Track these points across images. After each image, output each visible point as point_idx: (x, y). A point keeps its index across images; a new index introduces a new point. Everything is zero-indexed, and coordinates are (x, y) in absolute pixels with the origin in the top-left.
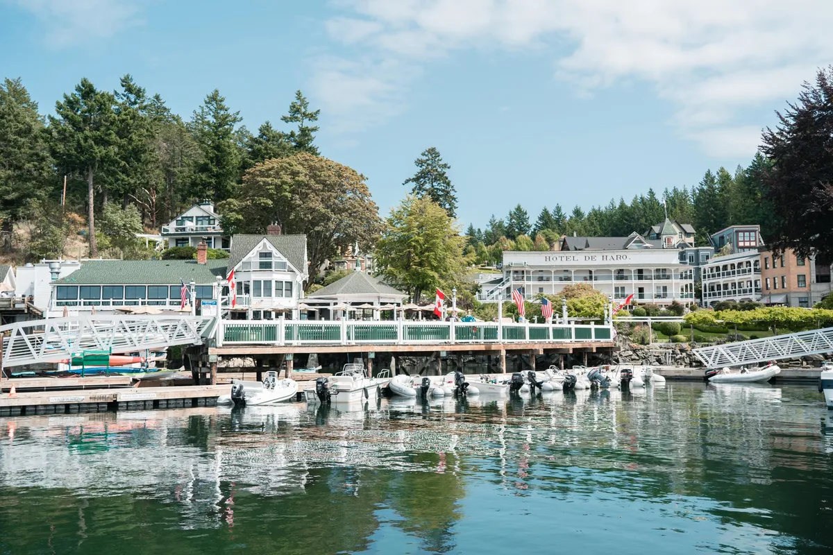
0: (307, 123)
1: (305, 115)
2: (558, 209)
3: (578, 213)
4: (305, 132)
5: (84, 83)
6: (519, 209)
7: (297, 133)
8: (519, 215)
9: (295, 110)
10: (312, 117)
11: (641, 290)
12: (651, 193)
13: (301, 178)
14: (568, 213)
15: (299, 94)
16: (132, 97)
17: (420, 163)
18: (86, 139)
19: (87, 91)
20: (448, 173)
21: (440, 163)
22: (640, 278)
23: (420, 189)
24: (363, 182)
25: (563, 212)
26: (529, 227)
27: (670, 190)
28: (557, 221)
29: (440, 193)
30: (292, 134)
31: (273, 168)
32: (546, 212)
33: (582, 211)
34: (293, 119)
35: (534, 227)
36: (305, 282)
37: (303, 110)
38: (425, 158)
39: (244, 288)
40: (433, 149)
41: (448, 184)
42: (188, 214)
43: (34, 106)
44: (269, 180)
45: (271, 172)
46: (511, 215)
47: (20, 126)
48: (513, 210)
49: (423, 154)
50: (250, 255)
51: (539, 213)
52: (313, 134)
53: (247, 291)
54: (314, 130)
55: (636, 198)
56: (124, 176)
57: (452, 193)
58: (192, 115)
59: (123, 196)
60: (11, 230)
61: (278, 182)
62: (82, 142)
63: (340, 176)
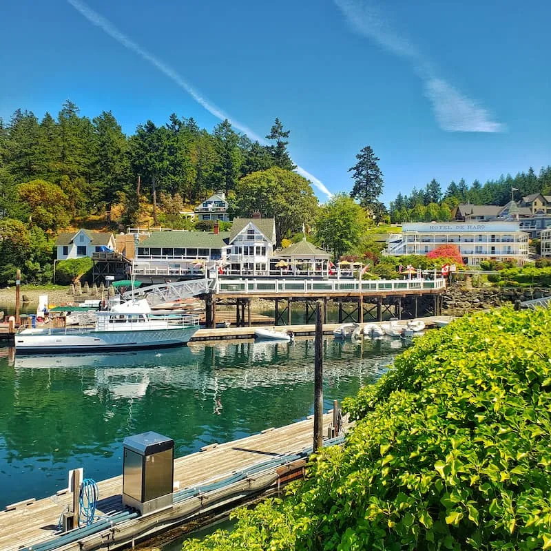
0: (282, 139)
1: (281, 134)
2: (463, 182)
3: (476, 184)
4: (281, 145)
5: (149, 123)
6: (434, 182)
7: (276, 145)
8: (434, 186)
9: (274, 131)
10: (285, 135)
11: (493, 248)
12: (531, 171)
13: (273, 184)
14: (470, 185)
15: (277, 120)
16: (177, 127)
17: (359, 157)
18: (151, 157)
19: (151, 128)
20: (378, 163)
21: (373, 156)
22: (493, 241)
23: (359, 174)
24: (309, 185)
25: (466, 184)
26: (441, 194)
27: (546, 168)
28: (462, 190)
29: (372, 177)
30: (273, 147)
31: (257, 178)
32: (453, 184)
33: (480, 183)
34: (273, 137)
35: (444, 195)
36: (274, 246)
37: (280, 131)
38: (363, 153)
39: (238, 250)
40: (369, 148)
41: (378, 171)
42: (210, 199)
43: (119, 128)
44: (254, 185)
45: (256, 181)
46: (428, 186)
47: (115, 149)
48: (430, 183)
49: (362, 151)
50: (242, 231)
51: (449, 185)
52: (285, 146)
53: (240, 252)
54: (286, 143)
55: (519, 174)
56: (172, 177)
57: (381, 177)
58: (213, 129)
59: (172, 190)
60: (110, 210)
61: (259, 186)
62: (148, 159)
63: (295, 182)
